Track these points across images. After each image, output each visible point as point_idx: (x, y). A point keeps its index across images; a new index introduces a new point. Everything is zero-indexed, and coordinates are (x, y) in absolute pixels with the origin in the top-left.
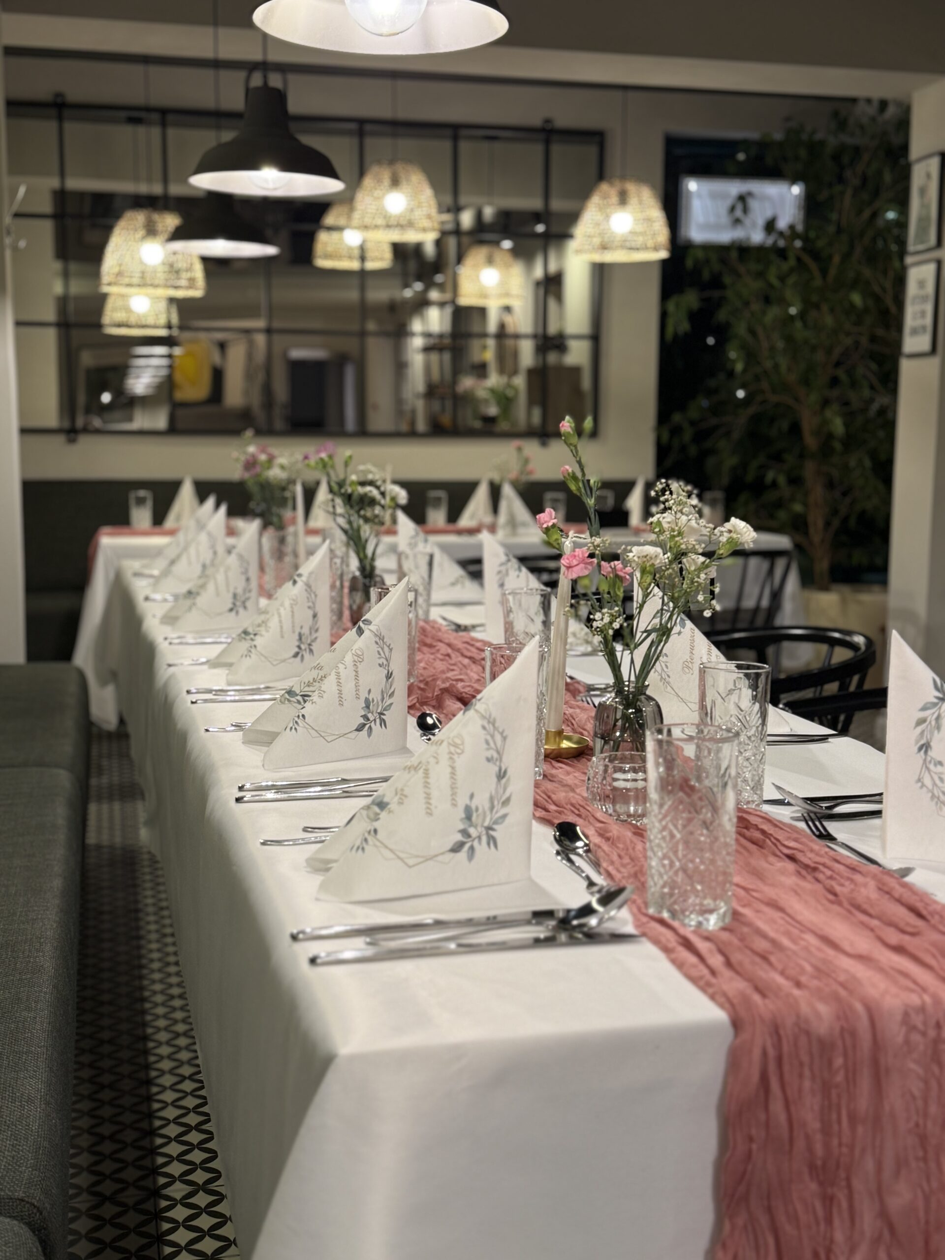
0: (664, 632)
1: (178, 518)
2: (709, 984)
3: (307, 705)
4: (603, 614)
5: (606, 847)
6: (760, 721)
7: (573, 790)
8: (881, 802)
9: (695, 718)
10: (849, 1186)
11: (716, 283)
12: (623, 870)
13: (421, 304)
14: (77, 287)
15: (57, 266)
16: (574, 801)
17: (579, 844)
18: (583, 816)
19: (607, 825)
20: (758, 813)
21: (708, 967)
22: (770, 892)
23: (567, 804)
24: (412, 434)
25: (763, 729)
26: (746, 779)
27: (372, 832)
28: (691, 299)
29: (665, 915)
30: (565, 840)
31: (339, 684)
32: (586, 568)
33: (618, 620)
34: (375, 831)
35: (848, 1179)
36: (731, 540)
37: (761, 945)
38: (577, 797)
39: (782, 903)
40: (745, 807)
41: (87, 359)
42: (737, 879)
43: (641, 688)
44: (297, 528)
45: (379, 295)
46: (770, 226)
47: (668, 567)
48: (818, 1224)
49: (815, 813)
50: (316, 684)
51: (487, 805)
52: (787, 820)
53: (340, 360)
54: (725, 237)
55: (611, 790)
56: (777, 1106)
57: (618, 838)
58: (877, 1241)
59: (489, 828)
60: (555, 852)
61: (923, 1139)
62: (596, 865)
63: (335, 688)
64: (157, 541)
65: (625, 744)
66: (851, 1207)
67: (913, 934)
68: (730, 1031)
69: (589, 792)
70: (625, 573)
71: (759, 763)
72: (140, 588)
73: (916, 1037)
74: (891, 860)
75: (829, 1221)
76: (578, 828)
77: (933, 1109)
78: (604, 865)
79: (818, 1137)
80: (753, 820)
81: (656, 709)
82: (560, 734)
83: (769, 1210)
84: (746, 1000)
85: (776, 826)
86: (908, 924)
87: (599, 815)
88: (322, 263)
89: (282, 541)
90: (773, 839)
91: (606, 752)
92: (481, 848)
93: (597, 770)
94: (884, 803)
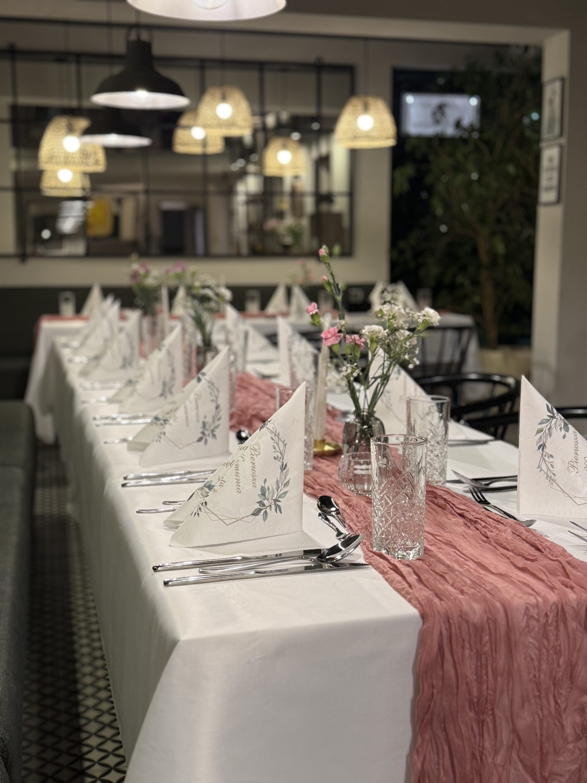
0: (385, 378)
1: (91, 310)
2: (408, 593)
3: (167, 426)
4: (347, 368)
5: (348, 511)
6: (444, 432)
7: (330, 476)
8: (516, 480)
9: (404, 431)
10: (493, 714)
11: (425, 160)
12: (358, 524)
13: (243, 174)
14: (25, 165)
15: (11, 152)
16: (330, 483)
17: (333, 509)
18: (336, 492)
19: (350, 497)
20: (442, 488)
21: (407, 582)
22: (448, 536)
23: (326, 485)
24: (237, 256)
25: (445, 437)
26: (435, 468)
27: (204, 504)
28: (409, 170)
29: (384, 552)
30: (324, 507)
31: (186, 413)
32: (336, 339)
33: (357, 371)
34: (206, 503)
35: (493, 710)
36: (425, 321)
37: (441, 568)
38: (332, 480)
39: (454, 543)
40: (435, 485)
41: (34, 210)
42: (427, 529)
43: (371, 413)
44: (164, 315)
45: (216, 168)
46: (458, 124)
47: (386, 338)
48: (475, 737)
49: (477, 488)
50: (172, 413)
51: (275, 487)
52: (461, 493)
53: (193, 210)
54: (430, 131)
55: (353, 476)
56: (449, 666)
57: (356, 505)
58: (511, 747)
59: (276, 500)
60: (318, 514)
61: (538, 685)
62: (343, 522)
63: (184, 416)
64: (77, 324)
65: (362, 447)
66: (495, 727)
67: (532, 561)
68: (420, 621)
69: (340, 477)
70: (361, 342)
71: (443, 458)
72: (66, 353)
73: (533, 623)
74: (522, 517)
75: (482, 736)
76: (332, 499)
77: (544, 666)
78: (347, 522)
79: (475, 684)
80: (439, 492)
81: (380, 425)
82: (323, 442)
83: (445, 729)
84: (429, 602)
85: (453, 496)
86: (530, 554)
87: (345, 491)
88: (180, 148)
89: (154, 324)
90: (451, 504)
91: (350, 452)
92: (271, 513)
93: (344, 464)
94: (518, 481)
